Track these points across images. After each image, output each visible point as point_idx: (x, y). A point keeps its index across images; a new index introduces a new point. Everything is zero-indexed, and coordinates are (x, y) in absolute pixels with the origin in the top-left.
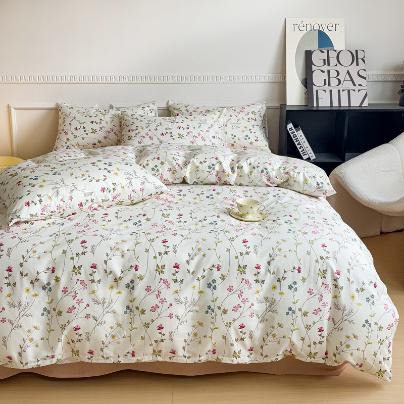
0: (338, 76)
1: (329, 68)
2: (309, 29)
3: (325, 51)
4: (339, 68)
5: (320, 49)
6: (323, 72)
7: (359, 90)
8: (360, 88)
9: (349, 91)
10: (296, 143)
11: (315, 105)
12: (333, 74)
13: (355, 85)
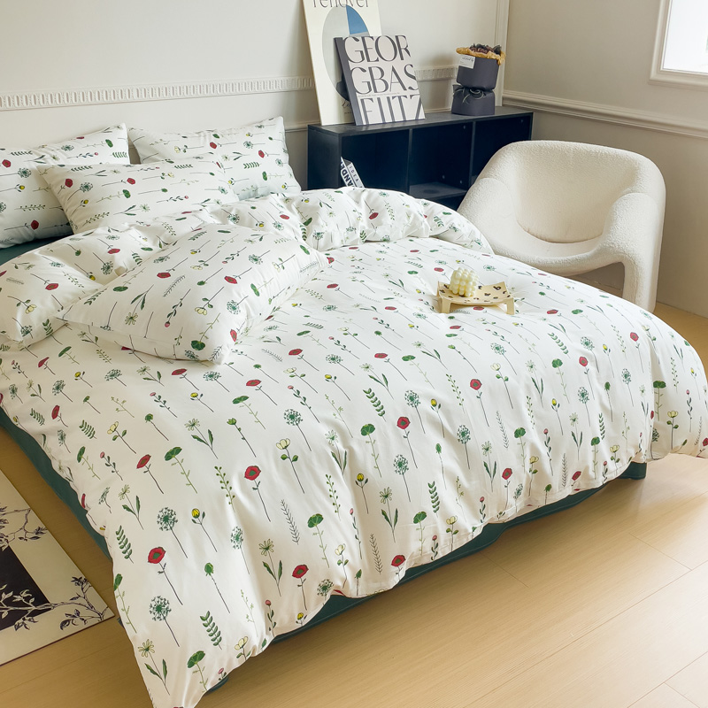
0: (382, 76)
1: (370, 64)
2: (334, 5)
3: (360, 39)
4: (381, 63)
5: (353, 35)
6: (364, 71)
7: (411, 96)
8: (411, 92)
9: (400, 97)
10: (347, 183)
11: (364, 123)
12: (377, 74)
13: (404, 89)
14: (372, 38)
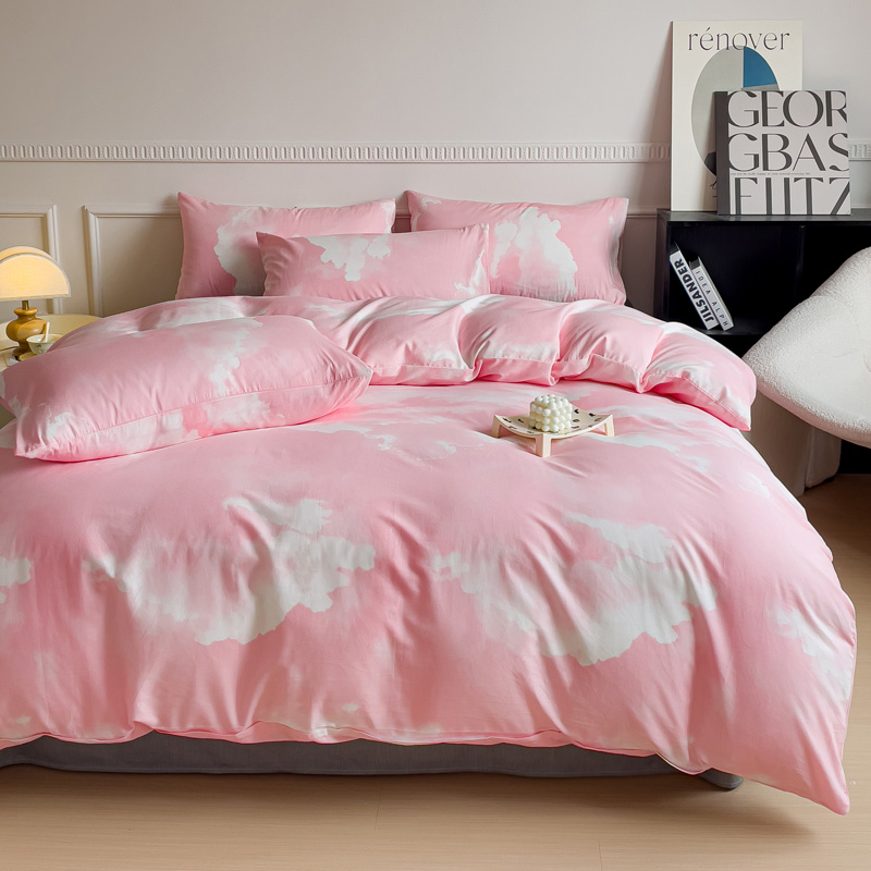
0: (785, 147)
1: (766, 130)
2: (723, 46)
3: (759, 94)
4: (788, 130)
5: (748, 89)
6: (752, 138)
7: (831, 180)
8: (834, 174)
9: (809, 181)
10: (691, 294)
11: (733, 211)
12: (775, 144)
13: (822, 168)
14: (781, 93)
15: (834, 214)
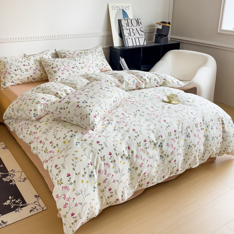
0: (133, 31)
1: (129, 28)
2: (118, 9)
3: (126, 20)
4: (133, 27)
5: (124, 18)
6: (127, 29)
7: (142, 37)
8: (142, 36)
9: (138, 38)
10: (122, 65)
11: (127, 46)
12: (131, 31)
13: (140, 35)
14: (130, 19)
15: (144, 45)
